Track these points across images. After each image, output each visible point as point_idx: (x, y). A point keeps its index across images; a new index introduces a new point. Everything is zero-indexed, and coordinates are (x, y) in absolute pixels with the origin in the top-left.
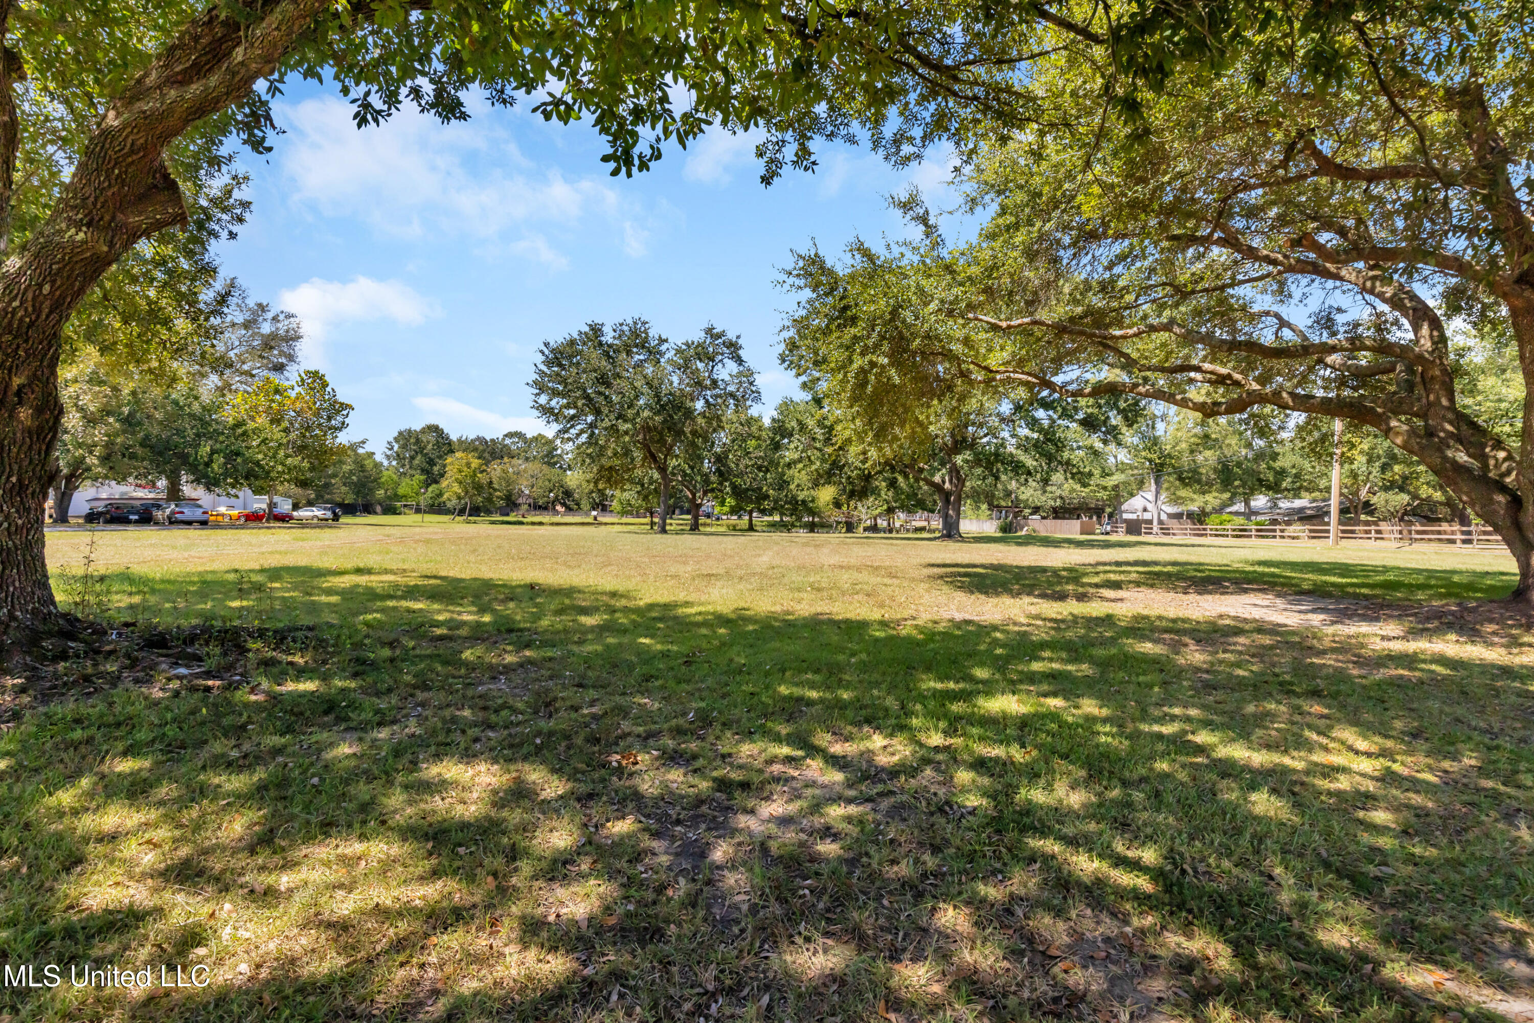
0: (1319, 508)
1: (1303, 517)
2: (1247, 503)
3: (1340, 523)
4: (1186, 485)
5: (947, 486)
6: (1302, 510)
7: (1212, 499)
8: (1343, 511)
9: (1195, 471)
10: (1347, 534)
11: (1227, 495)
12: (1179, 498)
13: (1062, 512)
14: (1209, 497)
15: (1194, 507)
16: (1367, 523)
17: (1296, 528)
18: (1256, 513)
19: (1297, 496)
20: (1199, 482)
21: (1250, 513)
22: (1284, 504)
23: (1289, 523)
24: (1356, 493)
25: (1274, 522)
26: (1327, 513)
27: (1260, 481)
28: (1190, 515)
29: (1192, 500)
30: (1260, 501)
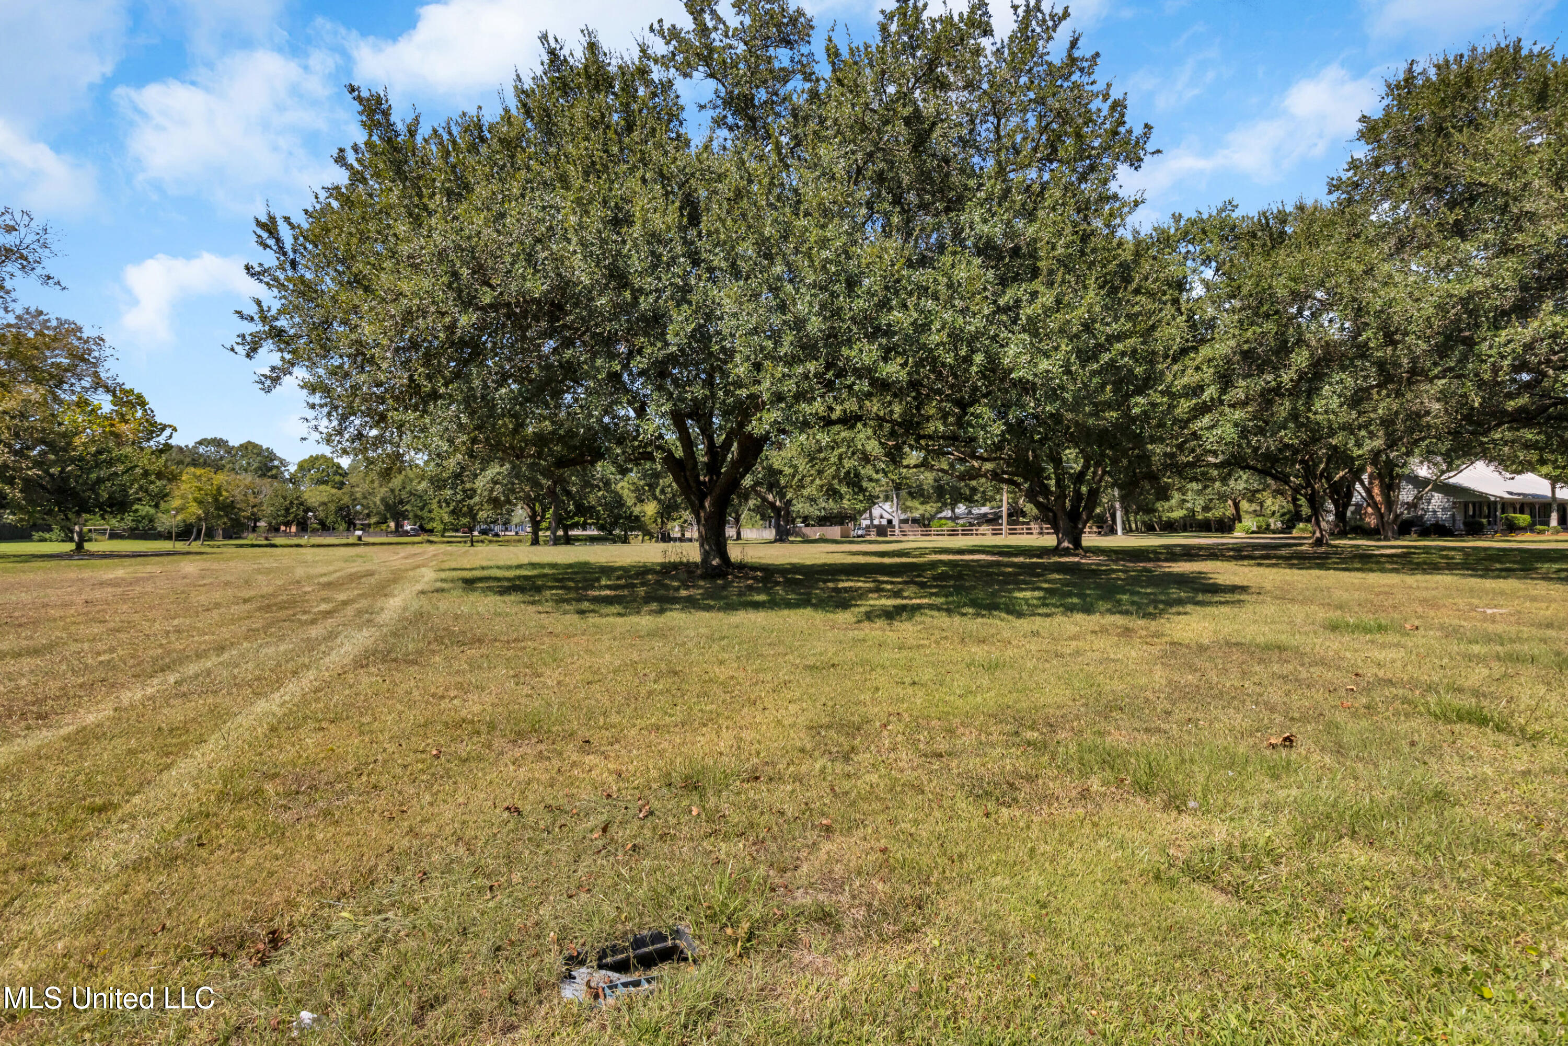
0: (995, 513)
1: (986, 520)
2: (953, 511)
3: (1009, 524)
4: (914, 498)
5: (778, 503)
6: (985, 515)
7: (930, 508)
8: (1010, 515)
9: (920, 486)
10: (1012, 532)
11: (940, 505)
12: (908, 507)
13: (824, 521)
14: (928, 507)
15: (917, 515)
16: (1024, 523)
17: (984, 528)
18: (958, 518)
19: (984, 505)
20: (922, 495)
21: (955, 518)
22: (975, 511)
23: (979, 524)
24: (1017, 503)
25: (971, 524)
26: (1001, 517)
27: (961, 494)
28: (915, 521)
29: (917, 509)
30: (961, 509)
